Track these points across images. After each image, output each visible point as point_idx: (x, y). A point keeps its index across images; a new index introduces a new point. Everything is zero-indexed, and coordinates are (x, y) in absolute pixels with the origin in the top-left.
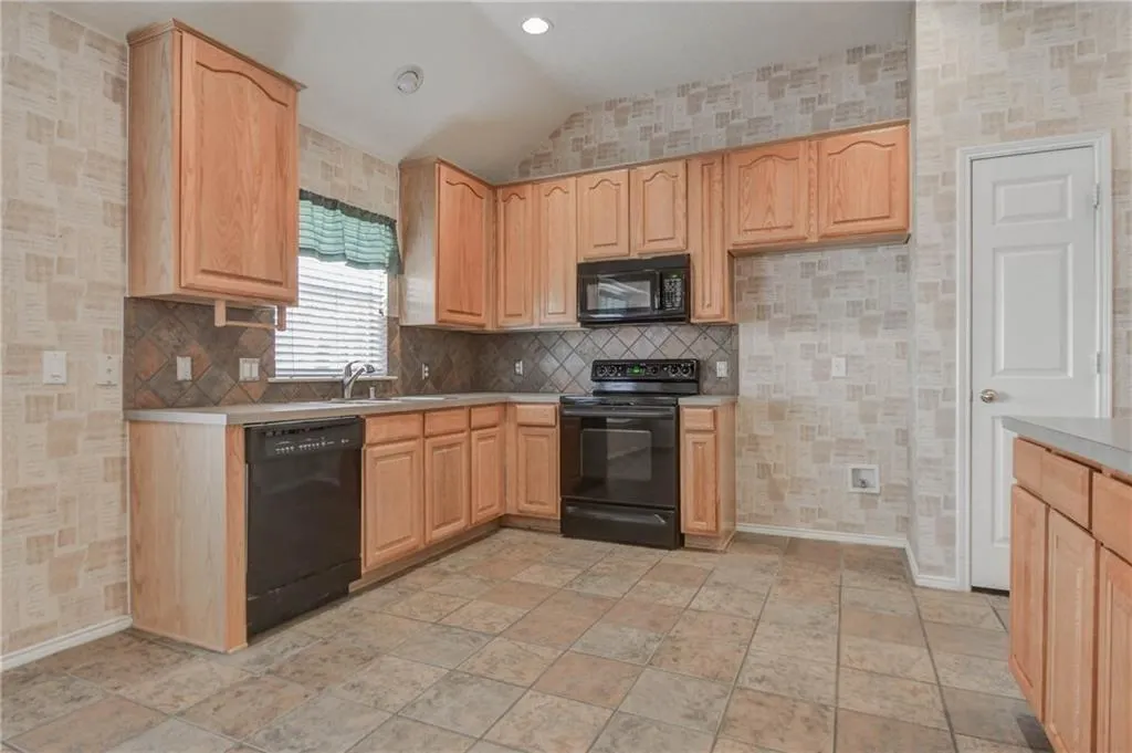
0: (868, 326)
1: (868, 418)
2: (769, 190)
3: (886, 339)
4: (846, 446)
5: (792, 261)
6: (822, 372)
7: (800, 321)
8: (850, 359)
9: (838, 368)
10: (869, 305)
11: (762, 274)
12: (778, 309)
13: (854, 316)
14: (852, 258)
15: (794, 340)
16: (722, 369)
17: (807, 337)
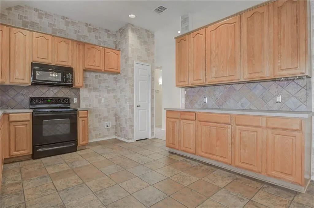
0: (109, 92)
1: (109, 112)
2: (94, 56)
3: (112, 94)
4: (105, 118)
5: (93, 74)
6: (100, 101)
7: (95, 89)
8: (105, 99)
9: (103, 101)
10: (109, 87)
11: (86, 76)
12: (90, 86)
13: (106, 89)
14: (105, 76)
15: (94, 94)
16: (75, 100)
17: (96, 93)
